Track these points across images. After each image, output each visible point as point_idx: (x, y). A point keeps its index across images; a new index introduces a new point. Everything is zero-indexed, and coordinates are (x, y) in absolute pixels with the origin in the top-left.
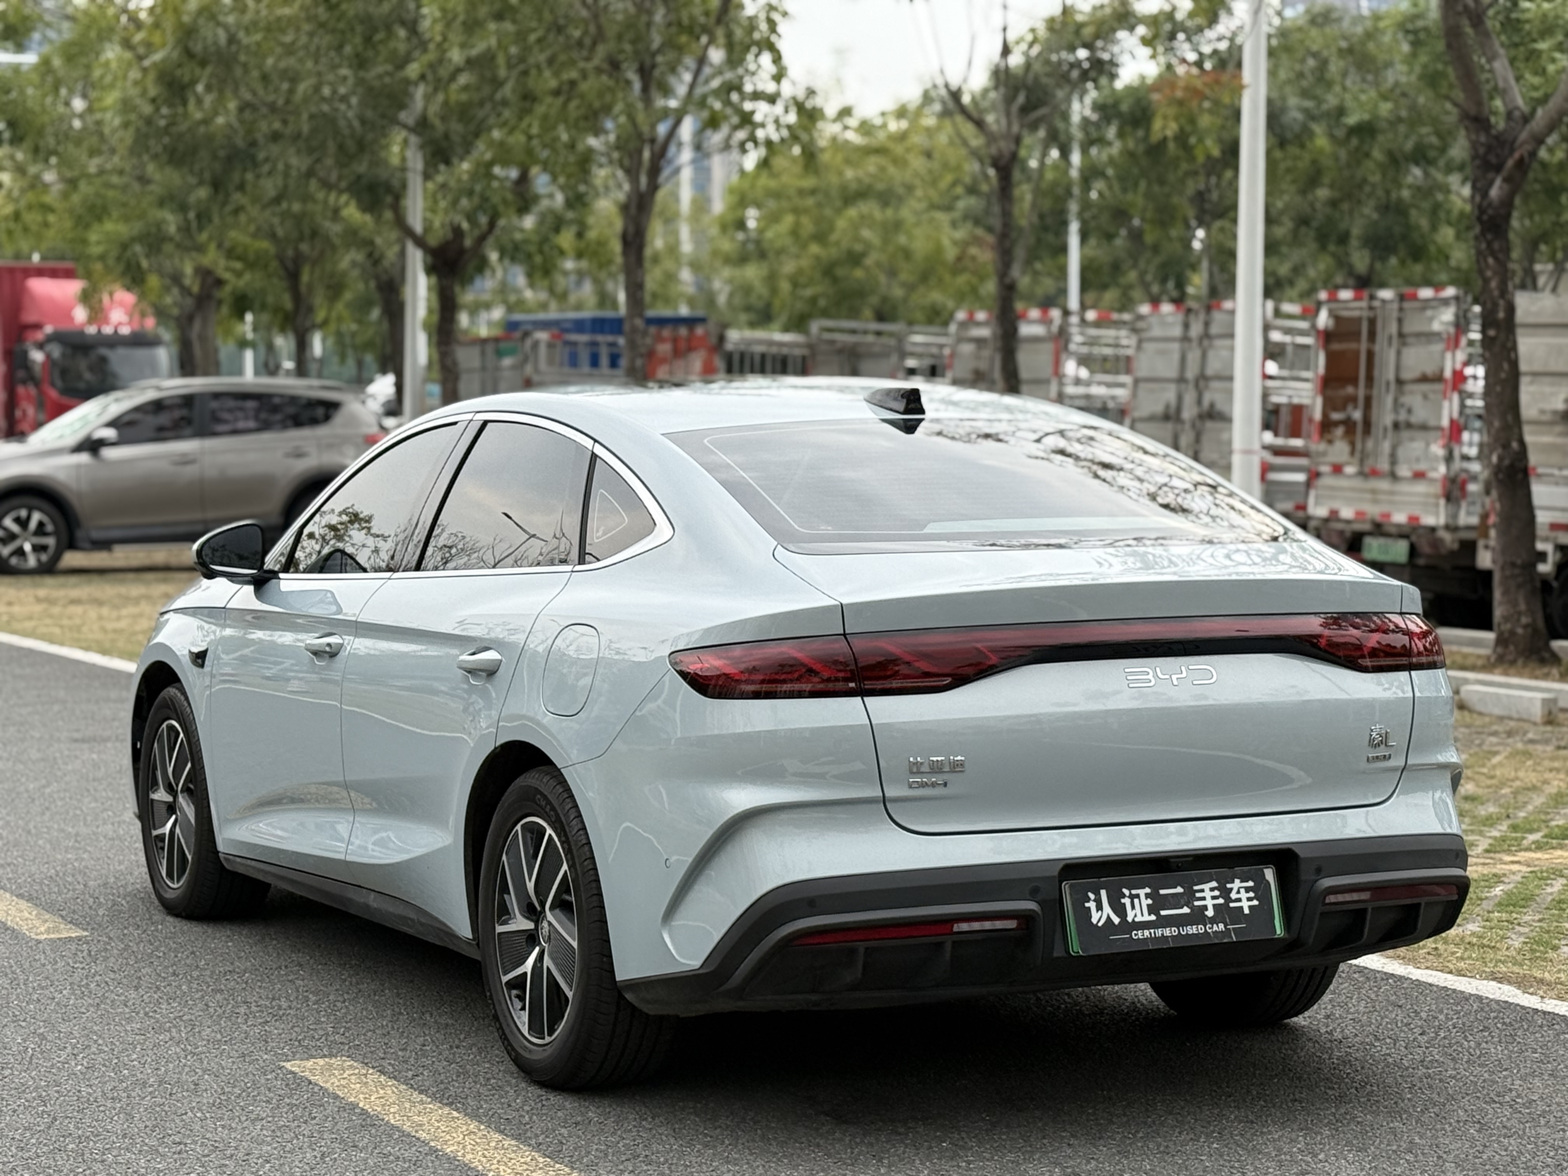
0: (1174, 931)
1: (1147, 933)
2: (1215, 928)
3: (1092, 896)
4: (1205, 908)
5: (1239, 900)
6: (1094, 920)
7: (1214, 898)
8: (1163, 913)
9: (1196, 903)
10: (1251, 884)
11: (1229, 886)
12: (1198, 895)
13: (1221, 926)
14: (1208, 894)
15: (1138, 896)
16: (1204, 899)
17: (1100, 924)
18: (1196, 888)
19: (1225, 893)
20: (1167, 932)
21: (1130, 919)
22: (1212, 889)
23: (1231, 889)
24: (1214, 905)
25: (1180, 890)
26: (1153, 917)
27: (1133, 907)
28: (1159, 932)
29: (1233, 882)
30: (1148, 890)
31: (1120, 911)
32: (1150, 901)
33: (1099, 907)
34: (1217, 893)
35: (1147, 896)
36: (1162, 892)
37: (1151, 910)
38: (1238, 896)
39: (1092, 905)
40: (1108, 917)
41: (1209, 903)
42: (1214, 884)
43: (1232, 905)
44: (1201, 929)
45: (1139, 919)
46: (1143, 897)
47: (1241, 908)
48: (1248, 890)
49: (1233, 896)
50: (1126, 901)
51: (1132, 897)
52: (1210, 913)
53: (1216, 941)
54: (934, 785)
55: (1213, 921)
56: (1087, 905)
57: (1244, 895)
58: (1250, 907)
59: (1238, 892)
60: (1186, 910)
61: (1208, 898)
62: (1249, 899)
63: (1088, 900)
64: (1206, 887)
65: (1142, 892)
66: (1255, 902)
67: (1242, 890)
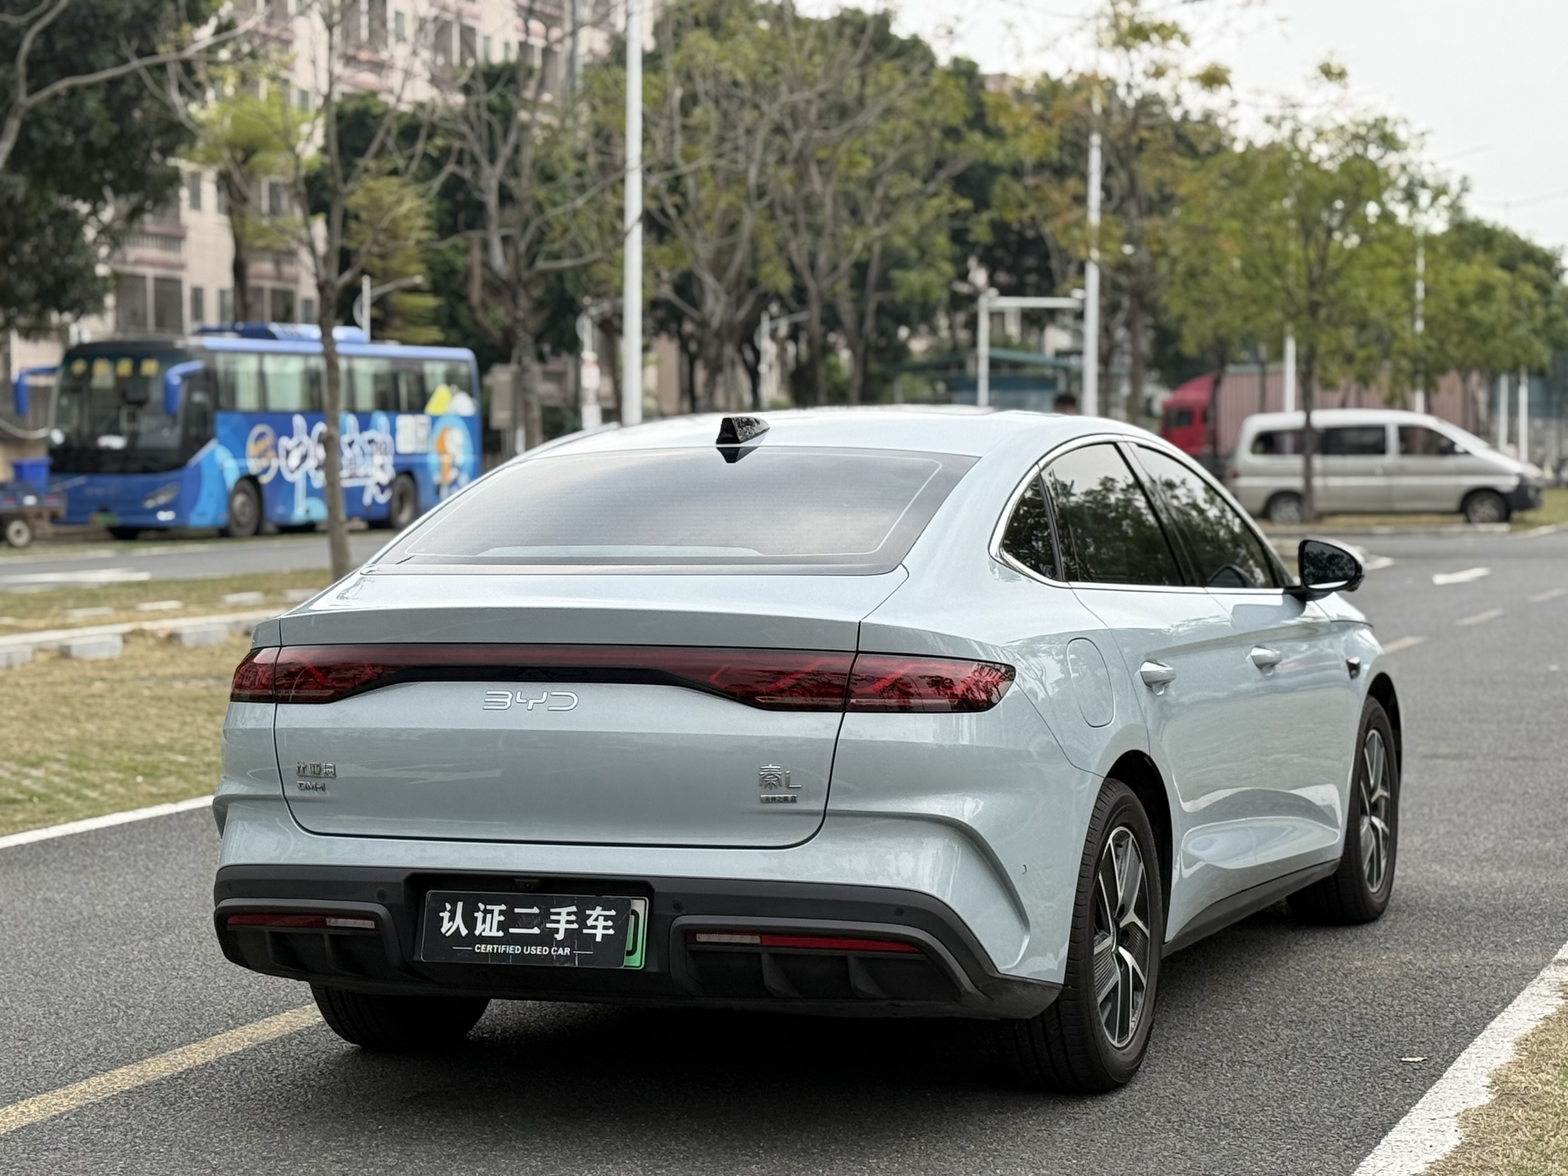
0: (518, 949)
1: (489, 948)
2: (561, 951)
3: (448, 907)
4: (557, 931)
5: (595, 927)
6: (443, 930)
7: (568, 922)
8: (512, 930)
9: (549, 925)
10: (613, 913)
11: (588, 912)
12: (553, 917)
13: (567, 951)
14: (563, 918)
15: (492, 912)
16: (558, 922)
17: (448, 934)
18: (553, 910)
19: (582, 918)
20: (510, 949)
21: (477, 933)
22: (569, 914)
23: (590, 916)
24: (566, 929)
25: (536, 910)
26: (501, 934)
27: (484, 922)
28: (502, 949)
29: (594, 909)
30: (503, 907)
31: (470, 922)
32: (502, 918)
33: (452, 919)
34: (573, 918)
35: (501, 913)
36: (517, 910)
37: (501, 926)
38: (595, 923)
39: (446, 915)
40: (458, 929)
41: (562, 927)
42: (573, 909)
43: (585, 931)
44: (545, 950)
45: (487, 933)
46: (496, 913)
47: (595, 935)
48: (607, 918)
49: (590, 922)
50: (479, 915)
51: (486, 912)
52: (560, 936)
53: (558, 965)
54: (315, 788)
55: (561, 944)
56: (441, 914)
57: (601, 923)
58: (604, 935)
59: (596, 919)
60: (536, 931)
61: (563, 922)
62: (605, 928)
63: (444, 910)
64: (564, 911)
65: (497, 909)
66: (611, 932)
67: (601, 919)
